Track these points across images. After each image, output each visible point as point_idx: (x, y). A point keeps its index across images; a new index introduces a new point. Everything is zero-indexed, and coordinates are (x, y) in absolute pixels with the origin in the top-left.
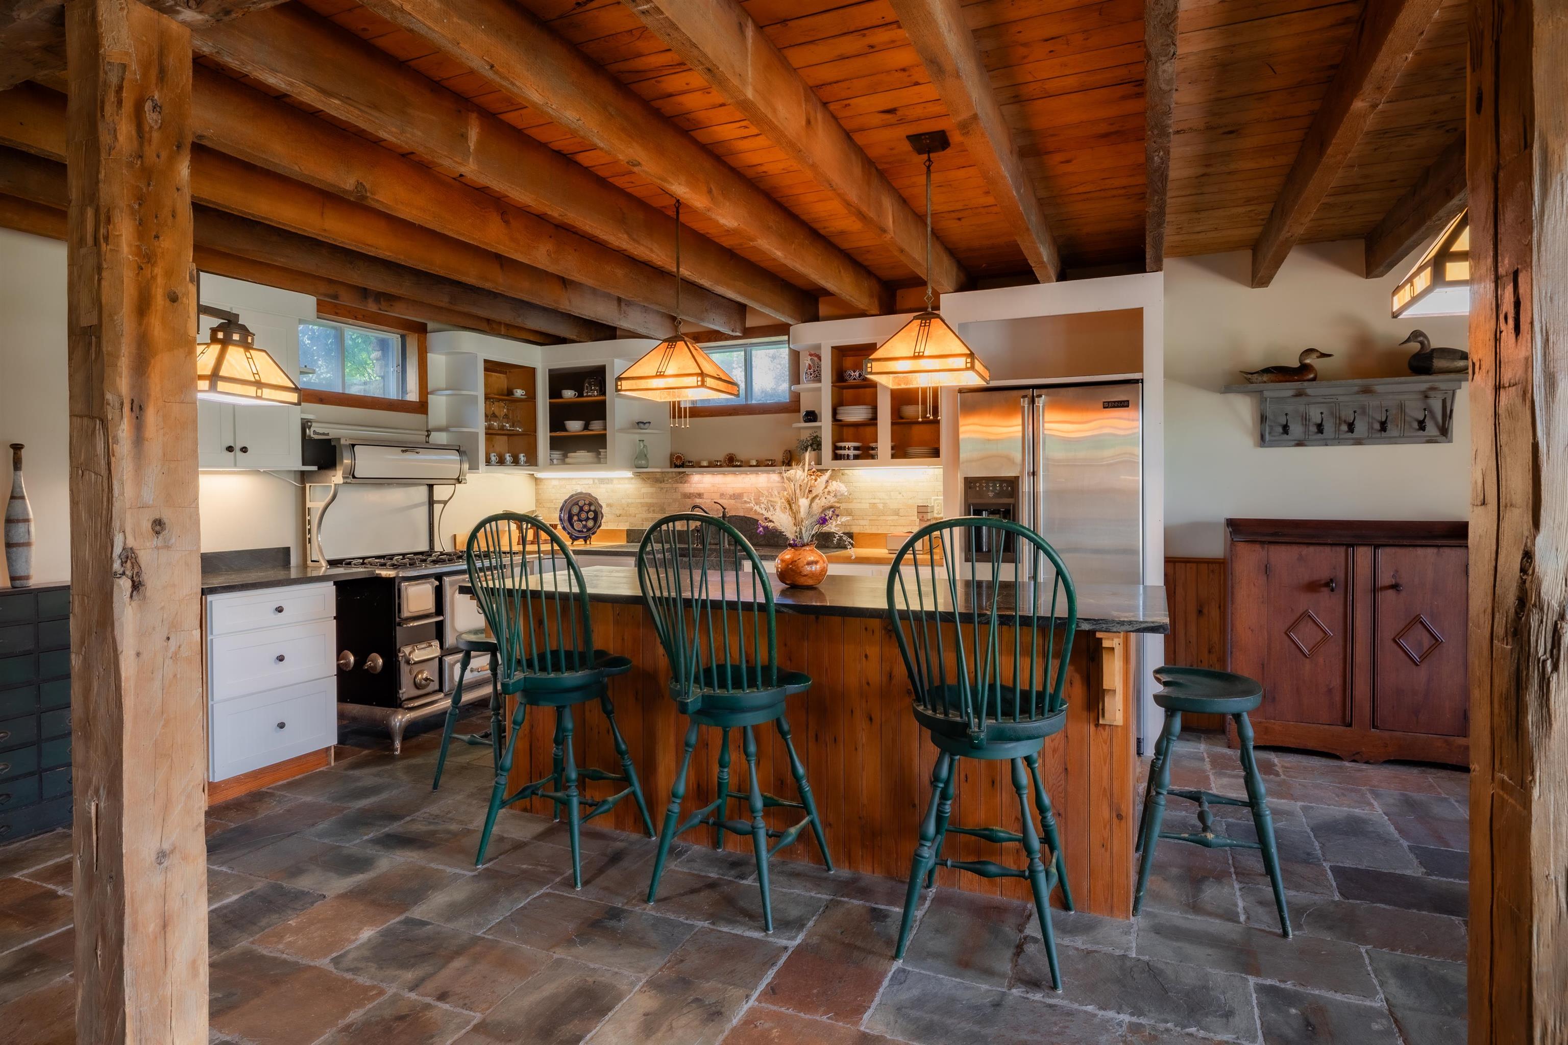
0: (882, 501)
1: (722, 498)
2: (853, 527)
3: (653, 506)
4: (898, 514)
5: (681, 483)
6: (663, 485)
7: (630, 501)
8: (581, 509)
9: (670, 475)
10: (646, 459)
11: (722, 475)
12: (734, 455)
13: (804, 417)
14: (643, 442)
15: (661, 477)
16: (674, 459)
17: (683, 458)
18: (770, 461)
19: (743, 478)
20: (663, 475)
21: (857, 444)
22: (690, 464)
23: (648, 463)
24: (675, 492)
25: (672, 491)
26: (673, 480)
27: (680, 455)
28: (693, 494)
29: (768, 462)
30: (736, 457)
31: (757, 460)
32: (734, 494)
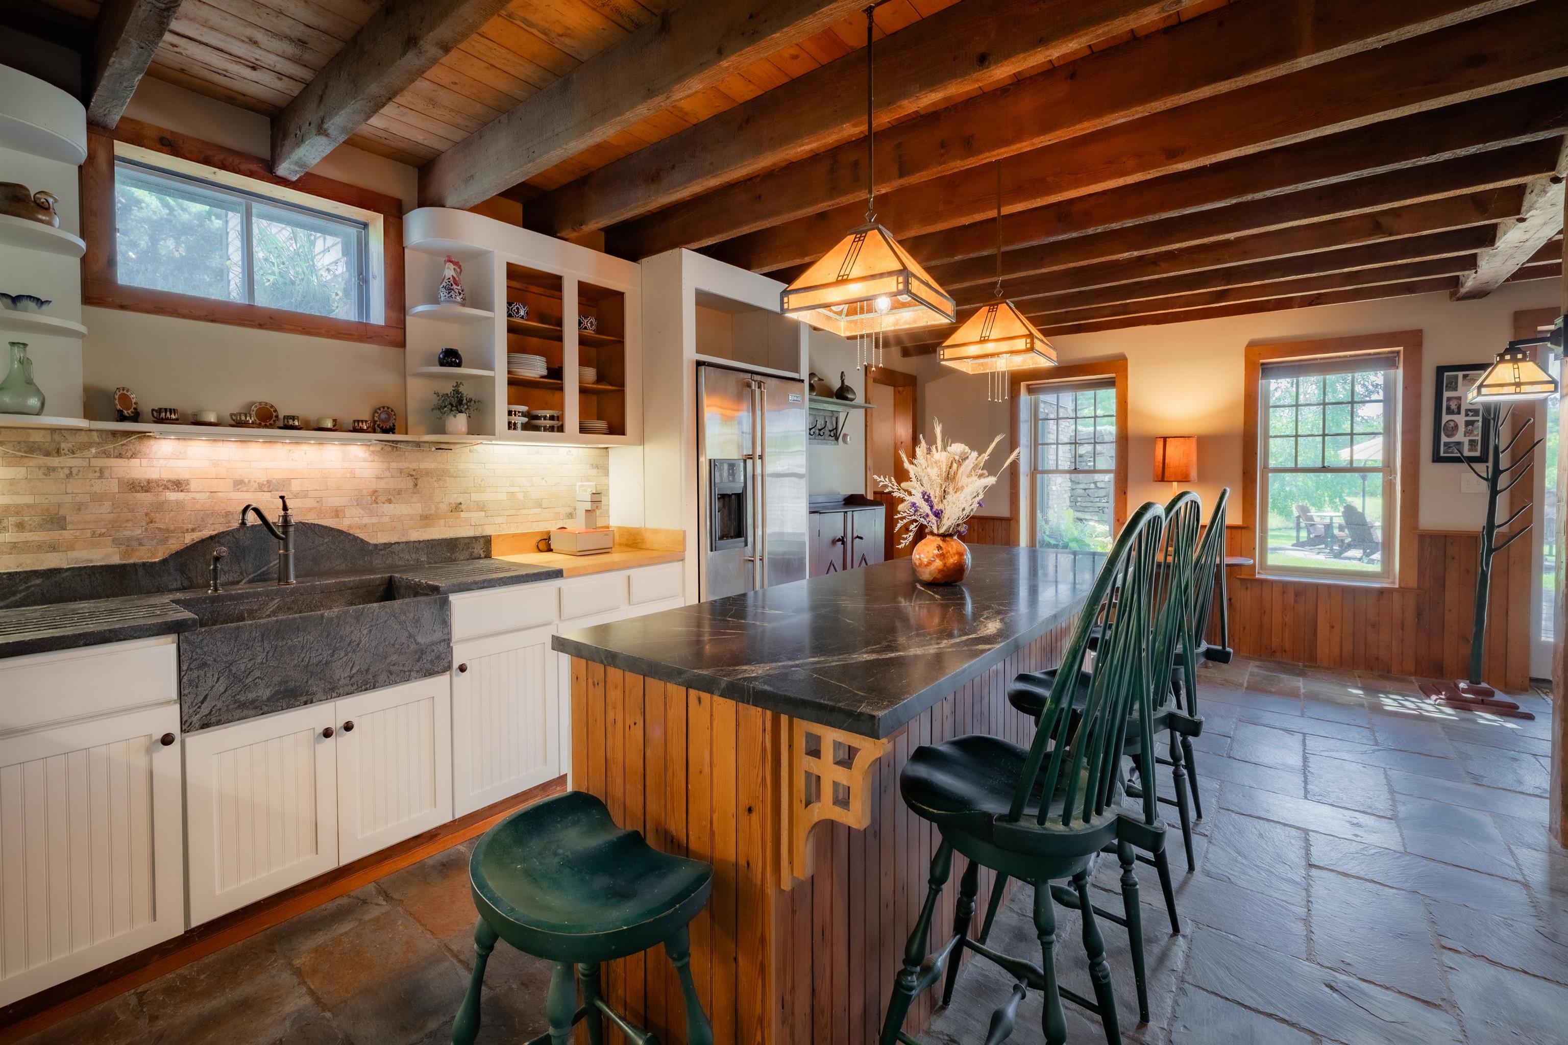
0: (522, 489)
1: (238, 490)
2: (486, 527)
9: (83, 438)
10: (38, 392)
11: (236, 443)
12: (272, 406)
13: (439, 358)
14: (25, 350)
15: (49, 440)
16: (117, 402)
17: (134, 401)
18: (364, 424)
19: (290, 451)
20: (57, 437)
21: (524, 408)
22: (171, 414)
23: (43, 404)
24: (101, 477)
25: (91, 475)
26: (93, 450)
27: (129, 394)
28: (156, 482)
29: (360, 424)
30: (275, 411)
31: (335, 420)
32: (268, 482)
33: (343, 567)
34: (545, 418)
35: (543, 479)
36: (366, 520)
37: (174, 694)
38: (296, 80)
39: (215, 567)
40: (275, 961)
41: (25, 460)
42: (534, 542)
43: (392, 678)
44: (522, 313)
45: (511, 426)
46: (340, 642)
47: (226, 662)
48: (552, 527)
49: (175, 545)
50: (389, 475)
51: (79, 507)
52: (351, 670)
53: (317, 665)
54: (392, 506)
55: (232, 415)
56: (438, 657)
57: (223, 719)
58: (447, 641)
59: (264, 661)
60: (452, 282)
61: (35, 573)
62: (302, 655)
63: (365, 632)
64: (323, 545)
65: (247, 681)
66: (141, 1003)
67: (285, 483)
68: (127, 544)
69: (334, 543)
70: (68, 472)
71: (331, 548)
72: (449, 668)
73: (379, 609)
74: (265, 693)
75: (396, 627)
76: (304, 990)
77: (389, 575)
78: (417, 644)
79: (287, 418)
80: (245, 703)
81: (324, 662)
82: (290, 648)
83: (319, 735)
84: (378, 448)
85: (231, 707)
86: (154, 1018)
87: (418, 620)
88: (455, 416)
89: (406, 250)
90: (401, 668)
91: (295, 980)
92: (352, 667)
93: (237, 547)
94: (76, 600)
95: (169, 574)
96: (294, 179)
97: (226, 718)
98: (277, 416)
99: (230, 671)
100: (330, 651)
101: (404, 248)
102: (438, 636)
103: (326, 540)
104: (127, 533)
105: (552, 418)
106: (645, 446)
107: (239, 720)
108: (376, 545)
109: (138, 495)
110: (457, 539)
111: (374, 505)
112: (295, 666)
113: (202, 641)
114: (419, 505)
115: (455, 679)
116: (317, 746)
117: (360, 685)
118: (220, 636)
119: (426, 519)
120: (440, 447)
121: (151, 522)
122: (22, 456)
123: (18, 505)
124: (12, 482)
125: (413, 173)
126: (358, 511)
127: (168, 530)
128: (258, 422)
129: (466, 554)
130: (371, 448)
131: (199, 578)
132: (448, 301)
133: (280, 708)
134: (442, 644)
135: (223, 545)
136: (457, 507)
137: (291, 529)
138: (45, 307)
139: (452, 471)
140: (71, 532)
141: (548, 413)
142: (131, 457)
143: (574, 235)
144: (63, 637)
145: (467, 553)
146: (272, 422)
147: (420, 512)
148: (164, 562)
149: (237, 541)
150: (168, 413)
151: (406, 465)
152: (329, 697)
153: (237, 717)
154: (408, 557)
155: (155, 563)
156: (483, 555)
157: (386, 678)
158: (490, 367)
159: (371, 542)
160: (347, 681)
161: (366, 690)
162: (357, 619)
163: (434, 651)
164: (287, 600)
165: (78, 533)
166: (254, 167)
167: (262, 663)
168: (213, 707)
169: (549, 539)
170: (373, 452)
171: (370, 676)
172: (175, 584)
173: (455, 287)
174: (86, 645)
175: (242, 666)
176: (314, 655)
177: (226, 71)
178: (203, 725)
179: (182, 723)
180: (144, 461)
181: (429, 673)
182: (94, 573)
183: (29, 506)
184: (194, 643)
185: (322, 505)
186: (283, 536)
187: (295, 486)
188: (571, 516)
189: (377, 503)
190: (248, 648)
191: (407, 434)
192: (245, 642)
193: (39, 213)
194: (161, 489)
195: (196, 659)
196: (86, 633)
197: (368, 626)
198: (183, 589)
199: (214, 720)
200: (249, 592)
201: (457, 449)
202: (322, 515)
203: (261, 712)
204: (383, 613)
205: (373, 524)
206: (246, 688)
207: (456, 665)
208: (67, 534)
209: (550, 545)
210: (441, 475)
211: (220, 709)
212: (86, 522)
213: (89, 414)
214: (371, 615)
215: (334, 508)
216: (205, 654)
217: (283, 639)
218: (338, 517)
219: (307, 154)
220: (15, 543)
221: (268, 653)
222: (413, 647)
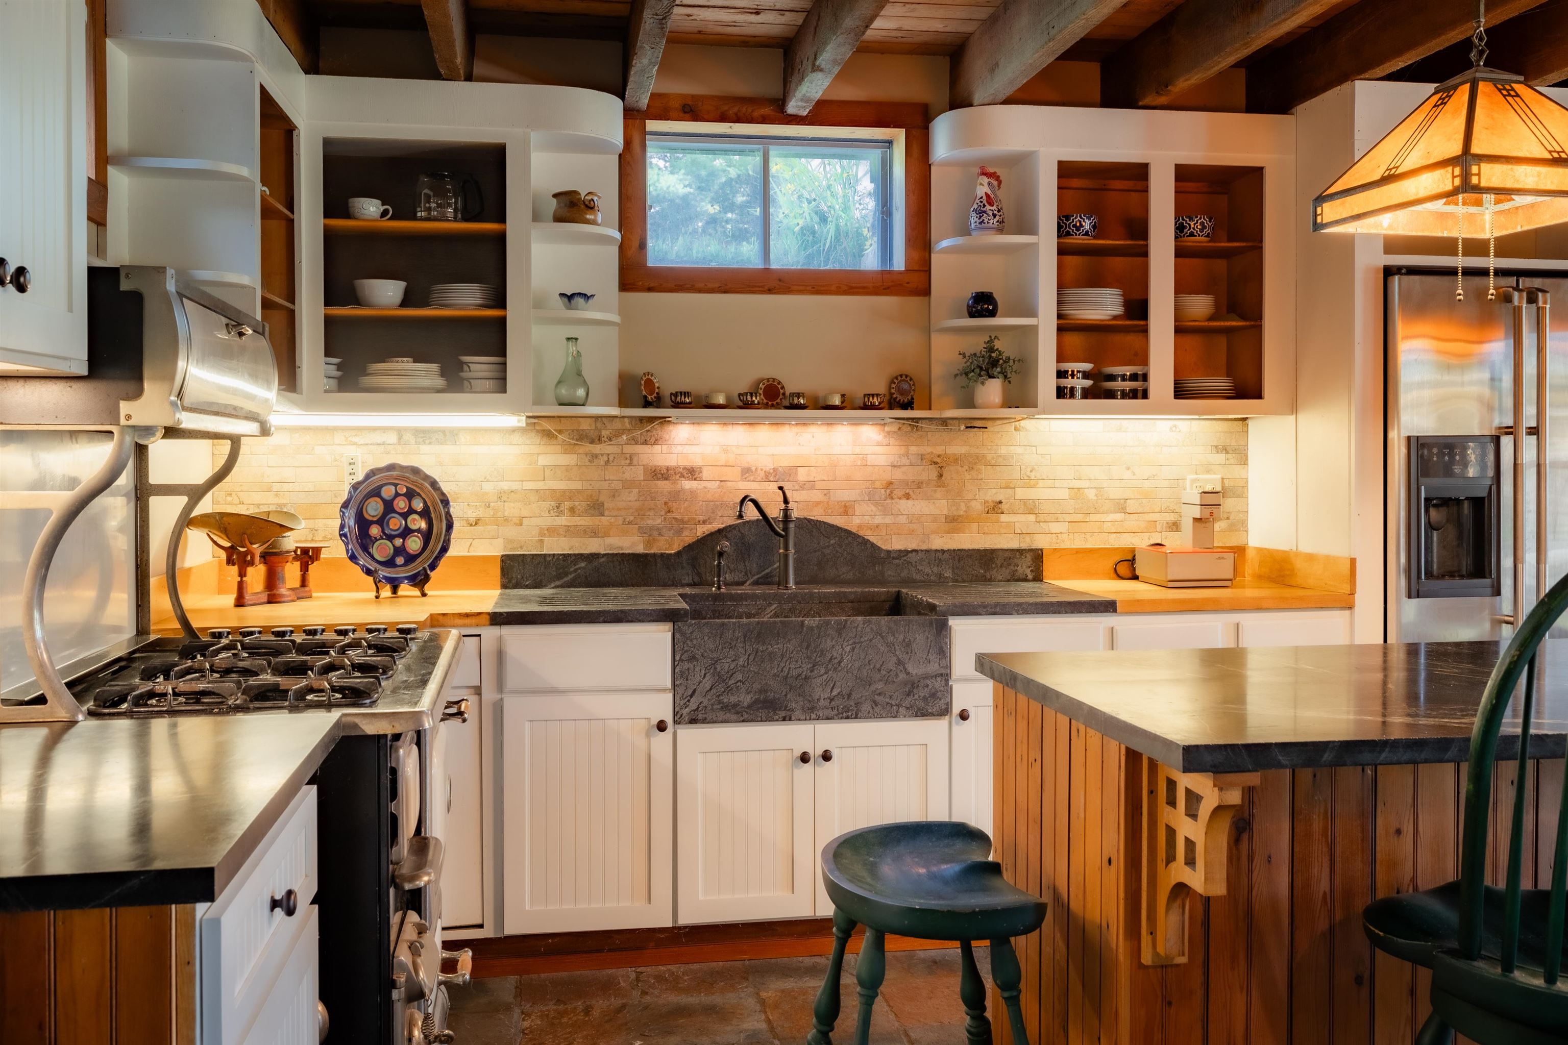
0: (1094, 484)
1: (745, 480)
2: (1037, 537)
3: (570, 499)
4: (1123, 510)
5: (645, 443)
6: (597, 448)
7: (505, 486)
8: (389, 507)
9: (617, 425)
10: (585, 384)
11: (745, 426)
12: (779, 383)
13: (968, 306)
14: (576, 344)
15: (593, 427)
16: (643, 388)
17: (657, 385)
18: (875, 398)
19: (797, 433)
20: (599, 425)
21: (1087, 366)
22: (685, 398)
23: (587, 394)
24: (630, 464)
25: (623, 463)
26: (625, 437)
27: (653, 378)
28: (674, 470)
29: (871, 399)
30: (783, 388)
31: (843, 396)
32: (775, 470)
33: (850, 576)
34: (1124, 378)
35: (1128, 469)
36: (878, 520)
37: (669, 684)
38: (797, 11)
39: (719, 563)
40: (746, 987)
41: (577, 447)
42: (1110, 564)
43: (877, 709)
44: (1087, 225)
45: (1061, 393)
46: (820, 657)
47: (712, 659)
48: (1140, 542)
49: (688, 537)
50: (908, 462)
51: (614, 494)
52: (831, 691)
53: (796, 679)
54: (910, 502)
55: (740, 395)
56: (933, 695)
57: (709, 717)
58: (946, 676)
59: (746, 664)
60: (985, 202)
61: (581, 557)
62: (782, 665)
63: (848, 649)
64: (828, 546)
65: (730, 683)
66: (638, 979)
67: (791, 471)
68: (649, 533)
69: (841, 546)
70: (606, 459)
71: (837, 552)
72: (945, 711)
73: (864, 624)
74: (747, 700)
75: (882, 649)
76: (763, 1017)
77: (897, 589)
78: (908, 673)
79: (792, 395)
80: (727, 706)
81: (803, 677)
82: (770, 654)
83: (797, 758)
84: (894, 428)
85: (715, 707)
86: (644, 993)
87: (909, 645)
88: (983, 383)
89: (932, 168)
90: (888, 700)
91: (758, 1007)
92: (833, 688)
93: (743, 543)
94: (609, 587)
95: (683, 568)
96: (805, 113)
97: (710, 717)
98: (784, 394)
99: (715, 668)
100: (810, 666)
101: (930, 165)
102: (933, 668)
103: (832, 542)
104: (650, 522)
105: (1134, 377)
106: (1299, 416)
107: (722, 722)
108: (889, 552)
109: (659, 482)
110: (993, 551)
111: (889, 501)
112: (775, 675)
113: (692, 633)
114: (944, 502)
115: (955, 728)
116: (795, 771)
117: (840, 710)
118: (707, 631)
119: (954, 522)
120: (971, 425)
121: (669, 512)
122: (575, 444)
123: (571, 491)
124: (568, 468)
125: (944, 63)
126: (871, 508)
127: (682, 521)
128: (765, 401)
129: (1005, 573)
130: (887, 429)
131: (708, 574)
132: (979, 229)
133: (759, 719)
134: (939, 679)
135: (728, 539)
136: (996, 507)
137: (792, 525)
138: (590, 301)
139: (989, 457)
140: (608, 518)
141: (1128, 370)
142: (655, 444)
143: (1163, 100)
144: (589, 612)
145: (1008, 571)
146: (778, 401)
147: (946, 512)
148: (679, 554)
149: (743, 536)
150: (683, 397)
151: (929, 449)
152: (808, 718)
153: (721, 719)
154: (928, 570)
155: (670, 554)
156: (1030, 577)
157: (869, 708)
158: (1032, 313)
159: (884, 547)
160: (827, 703)
161: (847, 718)
162: (839, 632)
163: (927, 686)
164: (785, 606)
165: (613, 520)
166: (767, 111)
167: (743, 666)
168: (700, 703)
169: (1134, 559)
170: (889, 433)
171: (852, 703)
172: (687, 579)
173: (988, 207)
174: (605, 622)
175: (725, 665)
176: (793, 666)
177: (735, 22)
178: (692, 719)
179: (675, 714)
180: (664, 447)
181: (922, 713)
182: (623, 560)
183: (578, 491)
184: (685, 634)
185: (830, 498)
186: (783, 533)
187: (802, 475)
188: (1175, 526)
189: (892, 498)
190: (731, 648)
191: (930, 409)
192: (729, 640)
193: (586, 214)
194: (677, 477)
195: (686, 651)
196: (605, 611)
197: (851, 642)
198: (693, 585)
199: (700, 717)
200: (747, 593)
201: (993, 427)
202: (830, 511)
203: (742, 719)
204: (868, 629)
205: (887, 525)
206: (729, 690)
207: (956, 710)
208: (605, 520)
209: (1134, 569)
210: (974, 462)
211: (706, 707)
212: (619, 509)
213: (623, 402)
214: (854, 630)
215: (843, 503)
216: (694, 647)
217: (764, 643)
218: (847, 515)
219: (809, 90)
220: (568, 526)
221: (749, 656)
222: (902, 676)
